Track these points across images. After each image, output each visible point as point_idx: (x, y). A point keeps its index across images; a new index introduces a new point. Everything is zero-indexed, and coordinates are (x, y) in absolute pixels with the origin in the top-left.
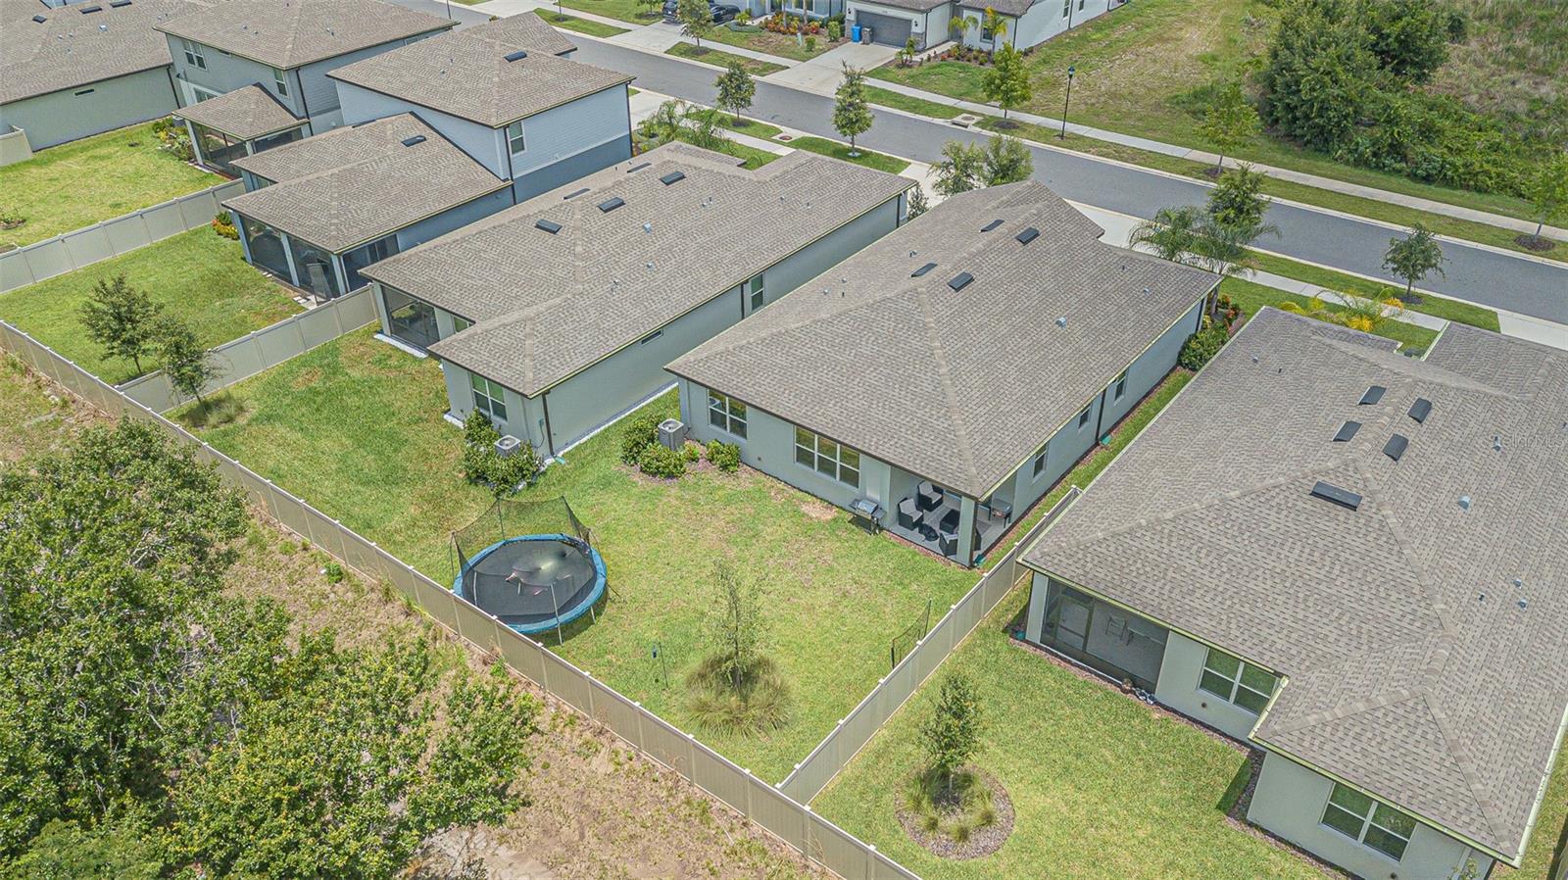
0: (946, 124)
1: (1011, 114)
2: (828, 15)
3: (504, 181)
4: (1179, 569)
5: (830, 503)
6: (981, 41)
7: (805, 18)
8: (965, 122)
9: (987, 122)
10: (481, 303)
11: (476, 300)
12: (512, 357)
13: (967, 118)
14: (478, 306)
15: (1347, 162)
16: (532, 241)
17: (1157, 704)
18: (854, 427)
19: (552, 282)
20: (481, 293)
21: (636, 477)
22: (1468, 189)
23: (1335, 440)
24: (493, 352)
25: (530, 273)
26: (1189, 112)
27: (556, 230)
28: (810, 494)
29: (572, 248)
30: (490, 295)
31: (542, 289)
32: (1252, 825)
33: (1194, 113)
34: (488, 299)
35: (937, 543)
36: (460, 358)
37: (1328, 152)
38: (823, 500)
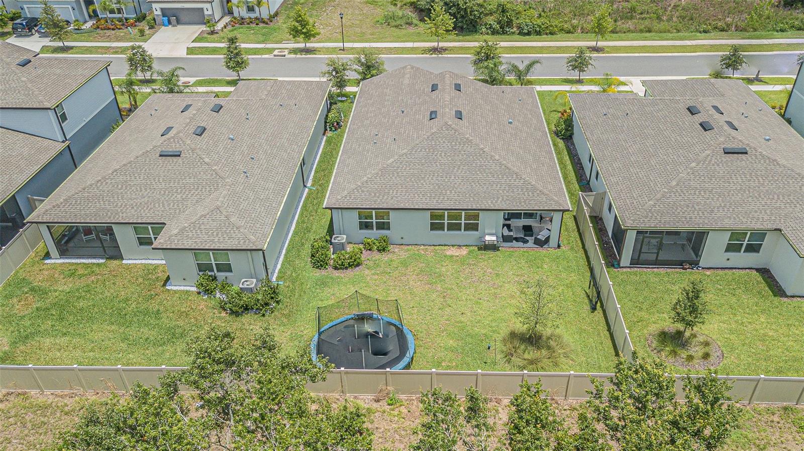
0: (271, 57)
1: (309, 45)
2: (135, 15)
3: (63, 142)
4: (698, 204)
5: (458, 246)
6: (247, 13)
7: (123, 18)
8: (282, 54)
9: (294, 51)
10: (158, 211)
11: (152, 211)
12: (228, 232)
13: (280, 52)
14: (157, 213)
15: (488, 34)
16: (165, 165)
17: (703, 268)
18: (472, 200)
19: (204, 184)
20: (152, 205)
21: (336, 274)
22: (547, 34)
23: (706, 130)
24: (209, 234)
25: (181, 183)
26: (393, 27)
27: (179, 154)
28: (442, 245)
29: (201, 161)
30: (161, 205)
31: (200, 189)
32: (793, 297)
33: (396, 26)
34: (161, 207)
35: (531, 243)
36: (186, 245)
37: (476, 31)
38: (453, 246)
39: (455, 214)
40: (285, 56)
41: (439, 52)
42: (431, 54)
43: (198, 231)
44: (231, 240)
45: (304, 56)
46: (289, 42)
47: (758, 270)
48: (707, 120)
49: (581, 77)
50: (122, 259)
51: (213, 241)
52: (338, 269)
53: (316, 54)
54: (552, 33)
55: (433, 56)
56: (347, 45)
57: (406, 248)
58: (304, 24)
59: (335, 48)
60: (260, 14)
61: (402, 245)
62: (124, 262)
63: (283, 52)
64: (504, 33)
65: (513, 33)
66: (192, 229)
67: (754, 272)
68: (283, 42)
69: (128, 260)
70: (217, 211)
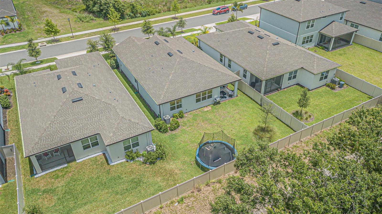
1: (55, 38)
5: (206, 106)
8: (42, 45)
9: (49, 42)
10: (91, 129)
11: (88, 130)
12: (134, 127)
13: (42, 44)
14: (91, 130)
15: (129, 19)
16: (78, 106)
17: (283, 89)
18: (209, 85)
19: (103, 109)
20: (86, 127)
21: (174, 132)
22: (152, 15)
23: (262, 39)
24: (127, 130)
25: (92, 113)
26: (86, 22)
27: (81, 99)
28: (201, 108)
29: (94, 99)
30: (90, 125)
31: (103, 112)
32: (312, 90)
33: (87, 22)
34: (91, 126)
35: (228, 98)
36: (120, 139)
37: (124, 18)
38: (204, 107)
39: (204, 92)
40: (46, 46)
41: (117, 30)
42: (114, 32)
43: (122, 131)
44: (139, 130)
45: (56, 44)
46: (42, 38)
47: (297, 84)
48: (259, 35)
49: (183, 30)
50: (76, 160)
51: (131, 133)
52: (173, 130)
53: (61, 42)
54: (154, 14)
55: (116, 32)
56: (74, 34)
57: (189, 113)
58: (52, 26)
59: (68, 37)
60: (15, 26)
61: (187, 113)
62: (77, 161)
63: (43, 44)
64: (136, 17)
65: (139, 16)
66: (118, 131)
67: (296, 85)
68: (38, 39)
69: (79, 160)
70: (123, 119)
